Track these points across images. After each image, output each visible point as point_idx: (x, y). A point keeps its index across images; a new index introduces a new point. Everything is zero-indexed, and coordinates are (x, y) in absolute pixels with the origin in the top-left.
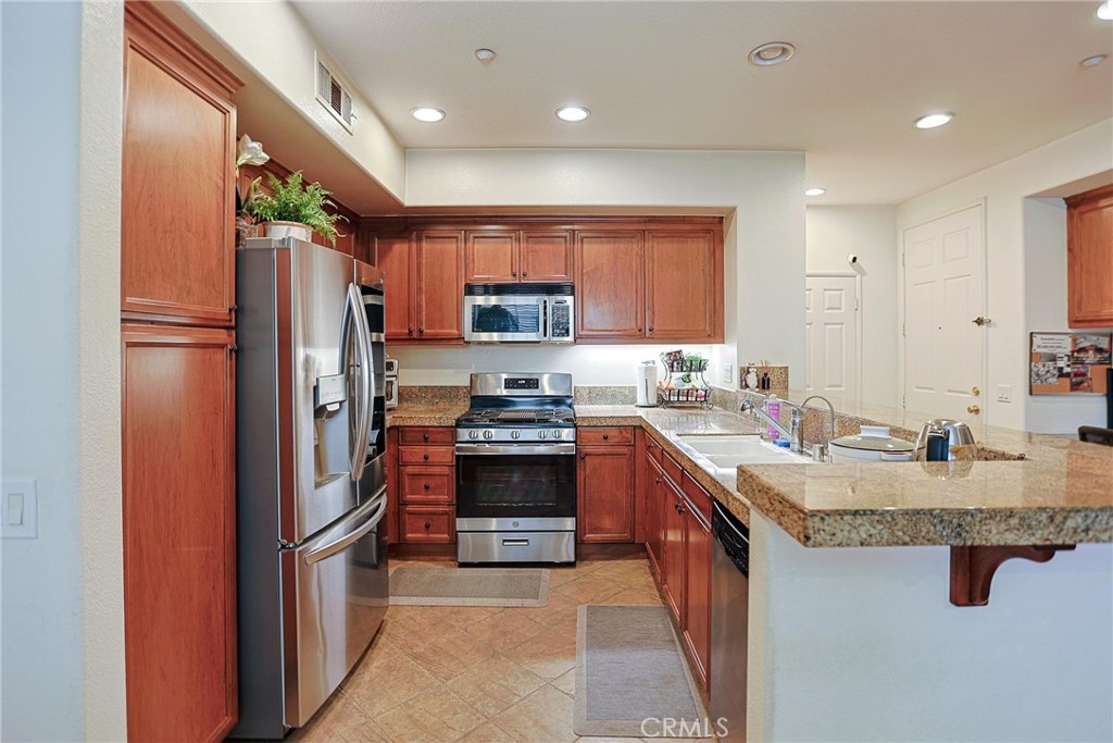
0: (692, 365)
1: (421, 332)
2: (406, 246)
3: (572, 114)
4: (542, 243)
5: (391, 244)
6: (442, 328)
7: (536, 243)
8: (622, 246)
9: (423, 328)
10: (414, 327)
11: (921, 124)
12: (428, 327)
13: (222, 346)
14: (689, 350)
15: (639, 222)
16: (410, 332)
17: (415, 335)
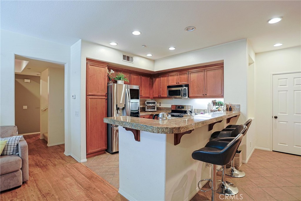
0: (219, 104)
1: (161, 96)
2: (158, 79)
3: (172, 49)
4: (182, 75)
5: (156, 79)
6: (164, 95)
7: (181, 75)
8: (199, 74)
9: (161, 95)
10: (160, 95)
11: (270, 22)
12: (162, 95)
13: (105, 99)
14: (218, 100)
15: (204, 67)
16: (159, 96)
17: (160, 97)
